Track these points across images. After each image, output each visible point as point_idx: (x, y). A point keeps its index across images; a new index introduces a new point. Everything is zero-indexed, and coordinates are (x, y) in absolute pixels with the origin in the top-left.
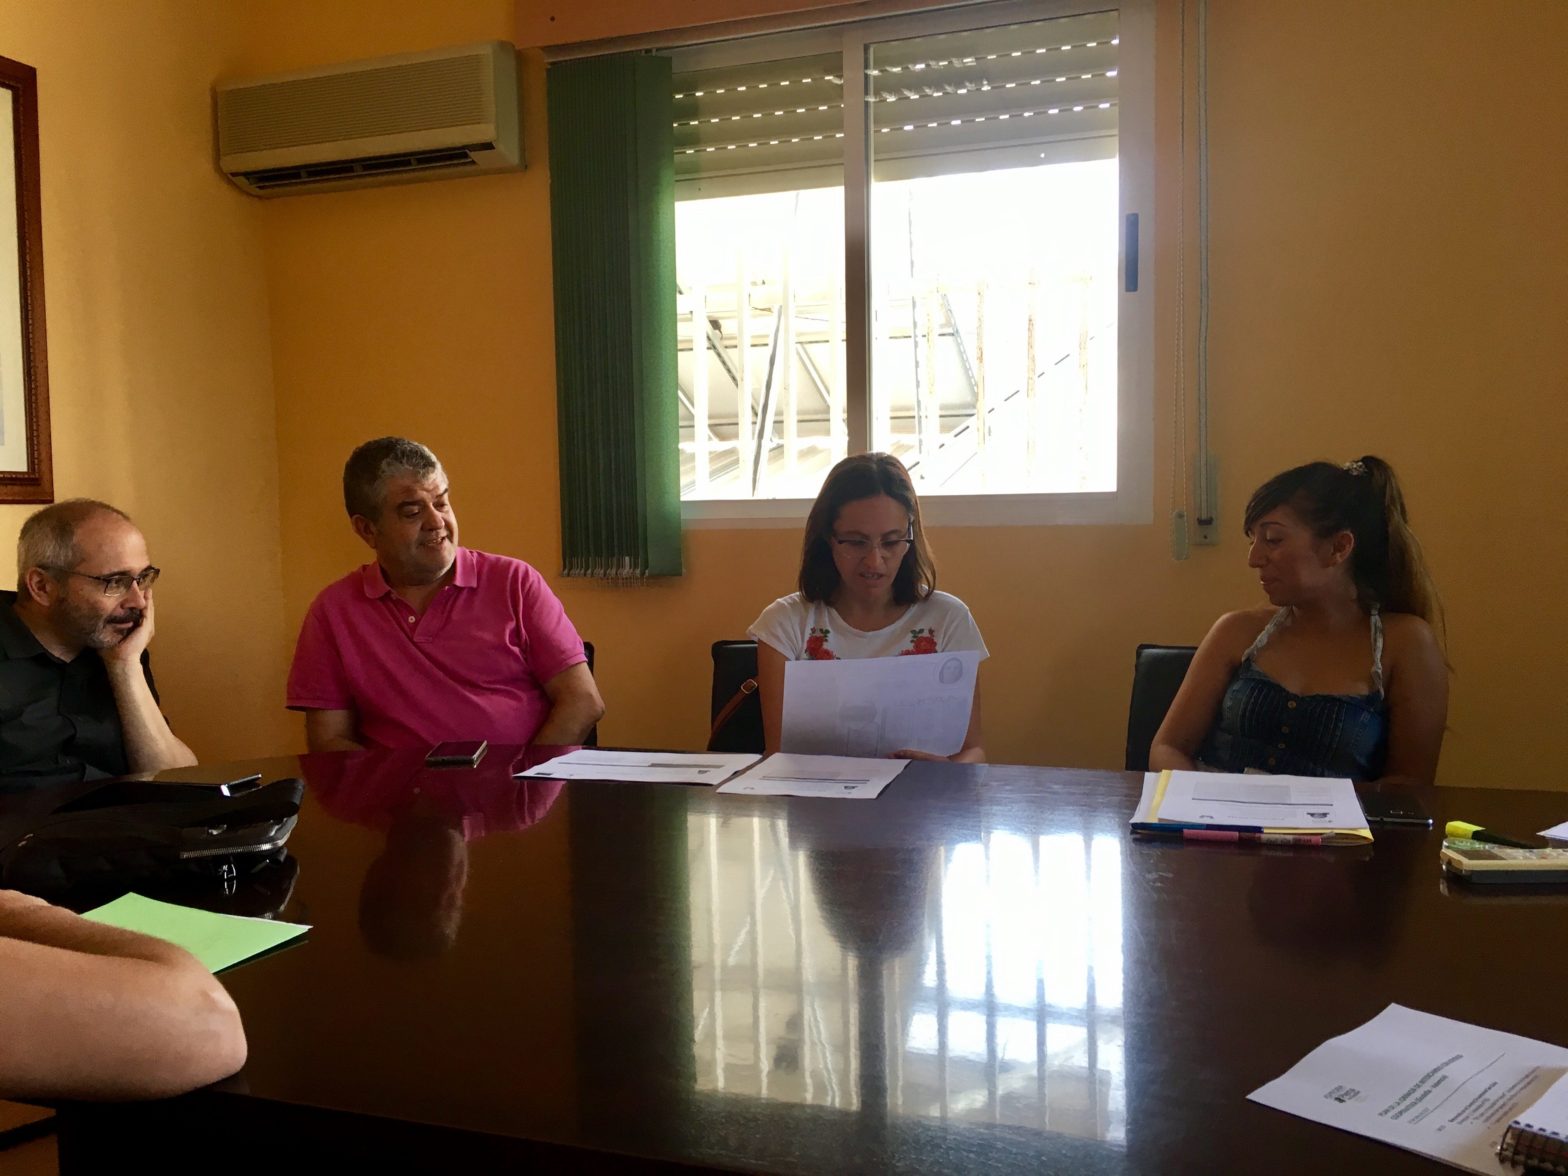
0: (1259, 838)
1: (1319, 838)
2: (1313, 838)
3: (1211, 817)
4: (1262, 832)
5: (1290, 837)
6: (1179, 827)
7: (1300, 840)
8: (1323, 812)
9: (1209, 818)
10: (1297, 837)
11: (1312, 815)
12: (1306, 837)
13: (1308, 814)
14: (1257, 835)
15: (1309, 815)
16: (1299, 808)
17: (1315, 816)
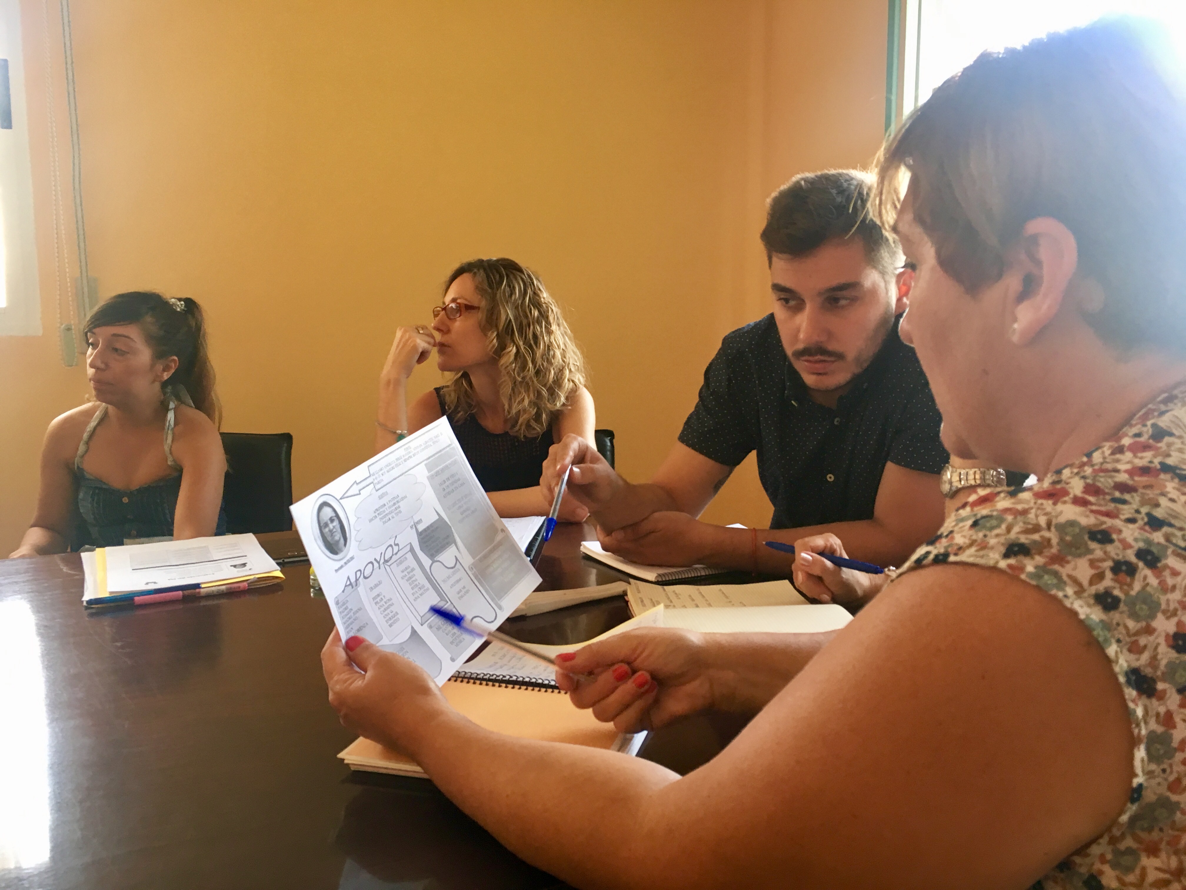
0: (199, 593)
1: (245, 583)
2: (241, 585)
3: (155, 583)
4: (200, 588)
5: (224, 587)
6: (131, 595)
7: (231, 588)
8: (243, 563)
9: (153, 584)
10: (228, 586)
11: (235, 566)
12: (236, 585)
13: (231, 566)
14: (197, 590)
15: (233, 567)
16: (222, 562)
17: (237, 567)
